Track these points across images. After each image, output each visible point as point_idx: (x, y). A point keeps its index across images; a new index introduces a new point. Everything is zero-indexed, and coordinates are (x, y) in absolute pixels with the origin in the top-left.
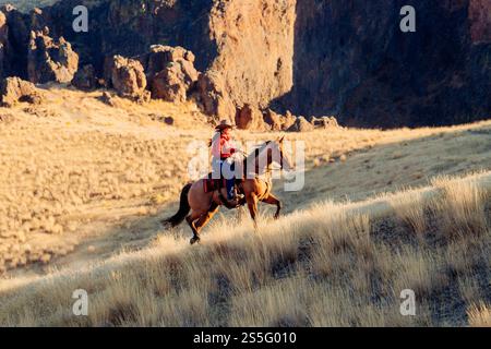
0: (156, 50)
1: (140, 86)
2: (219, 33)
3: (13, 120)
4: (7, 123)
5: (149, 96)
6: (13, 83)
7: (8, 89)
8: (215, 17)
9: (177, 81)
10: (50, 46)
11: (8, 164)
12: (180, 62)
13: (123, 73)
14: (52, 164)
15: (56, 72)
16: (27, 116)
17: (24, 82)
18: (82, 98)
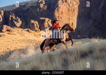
0: (41, 19)
1: (37, 27)
2: (57, 16)
3: (5, 36)
4: (3, 37)
5: (39, 30)
6: (5, 26)
7: (4, 28)
8: (56, 12)
9: (47, 27)
10: (14, 19)
11: (3, 47)
12: (47, 22)
13: (33, 24)
14: (14, 47)
15: (16, 24)
16: (8, 35)
17: (8, 26)
18: (22, 30)
